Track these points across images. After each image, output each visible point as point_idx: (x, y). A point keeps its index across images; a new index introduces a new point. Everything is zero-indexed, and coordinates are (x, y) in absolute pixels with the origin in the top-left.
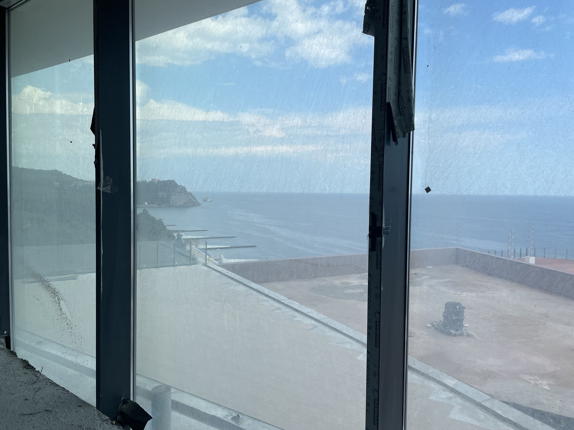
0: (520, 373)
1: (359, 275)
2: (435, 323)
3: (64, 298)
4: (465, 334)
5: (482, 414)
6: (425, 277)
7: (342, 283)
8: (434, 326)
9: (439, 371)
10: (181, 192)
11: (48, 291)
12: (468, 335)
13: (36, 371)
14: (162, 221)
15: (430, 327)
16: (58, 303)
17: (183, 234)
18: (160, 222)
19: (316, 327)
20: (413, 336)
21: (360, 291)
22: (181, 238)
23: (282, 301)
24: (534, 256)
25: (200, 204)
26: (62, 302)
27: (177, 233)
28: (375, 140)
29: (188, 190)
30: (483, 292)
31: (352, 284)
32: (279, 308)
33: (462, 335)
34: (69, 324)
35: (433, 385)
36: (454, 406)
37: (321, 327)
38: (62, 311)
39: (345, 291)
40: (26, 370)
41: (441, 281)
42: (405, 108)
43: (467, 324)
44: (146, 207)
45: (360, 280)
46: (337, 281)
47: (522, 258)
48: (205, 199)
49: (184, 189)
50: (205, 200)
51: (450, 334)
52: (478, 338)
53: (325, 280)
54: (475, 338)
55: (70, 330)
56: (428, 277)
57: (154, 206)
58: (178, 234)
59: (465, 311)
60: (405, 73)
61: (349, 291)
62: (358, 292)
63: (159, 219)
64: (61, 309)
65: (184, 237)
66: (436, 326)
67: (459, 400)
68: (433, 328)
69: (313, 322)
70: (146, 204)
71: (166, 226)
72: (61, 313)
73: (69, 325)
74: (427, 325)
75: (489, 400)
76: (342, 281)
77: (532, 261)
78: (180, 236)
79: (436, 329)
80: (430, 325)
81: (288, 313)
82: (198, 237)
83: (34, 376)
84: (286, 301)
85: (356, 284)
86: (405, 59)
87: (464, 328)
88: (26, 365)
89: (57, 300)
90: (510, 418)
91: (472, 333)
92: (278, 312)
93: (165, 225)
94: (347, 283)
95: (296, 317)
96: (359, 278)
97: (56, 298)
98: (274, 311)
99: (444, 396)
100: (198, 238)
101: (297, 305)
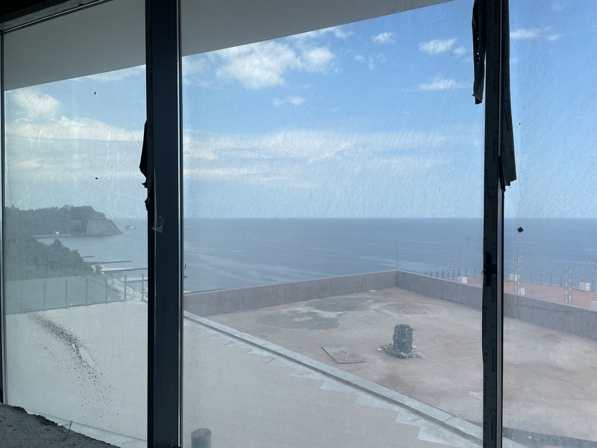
0: (469, 390)
1: (306, 303)
2: (385, 347)
3: (85, 345)
4: (414, 355)
5: (447, 433)
6: (368, 301)
7: (290, 311)
8: (385, 349)
9: (401, 394)
10: (99, 220)
11: (62, 338)
12: (417, 357)
13: (59, 426)
14: (77, 252)
15: (380, 352)
16: (76, 351)
17: (103, 266)
18: (76, 254)
19: (273, 359)
20: (365, 362)
21: (308, 319)
22: (100, 270)
23: (234, 335)
24: (466, 277)
25: (122, 233)
26: (81, 350)
27: (95, 266)
28: (488, 188)
29: (108, 216)
30: (425, 313)
31: (300, 312)
32: (232, 342)
33: (411, 357)
34: (92, 372)
35: (397, 408)
36: (420, 427)
37: (279, 358)
38: (81, 359)
39: (293, 320)
40: (46, 426)
41: (385, 304)
42: (507, 160)
43: (415, 346)
44: (57, 237)
45: (307, 307)
46: (284, 310)
47: (455, 278)
48: (127, 226)
49: (102, 216)
50: (127, 228)
51: (400, 357)
52: (426, 359)
53: (272, 310)
54: (423, 359)
55: (94, 378)
56: (372, 301)
57: (67, 235)
58: (97, 266)
59: (413, 333)
60: (508, 130)
61: (297, 320)
62: (307, 320)
63: (74, 250)
64: (80, 357)
65: (104, 269)
66: (387, 349)
67: (422, 421)
68: (384, 352)
69: (270, 354)
70: (58, 233)
71: (82, 258)
72: (80, 361)
73: (92, 374)
74: (378, 349)
75: (451, 418)
76: (290, 310)
77: (465, 280)
78: (98, 268)
79: (387, 353)
80: (381, 349)
81: (243, 347)
82: (120, 269)
83: (60, 432)
84: (238, 334)
85: (304, 312)
86: (508, 119)
87: (412, 350)
88: (43, 420)
89: (74, 347)
90: (473, 435)
91: (421, 354)
92: (231, 346)
93: (81, 256)
94: (295, 312)
95: (251, 350)
96: (306, 305)
97: (73, 345)
98: (227, 345)
99: (409, 419)
100: (122, 270)
101: (250, 338)
